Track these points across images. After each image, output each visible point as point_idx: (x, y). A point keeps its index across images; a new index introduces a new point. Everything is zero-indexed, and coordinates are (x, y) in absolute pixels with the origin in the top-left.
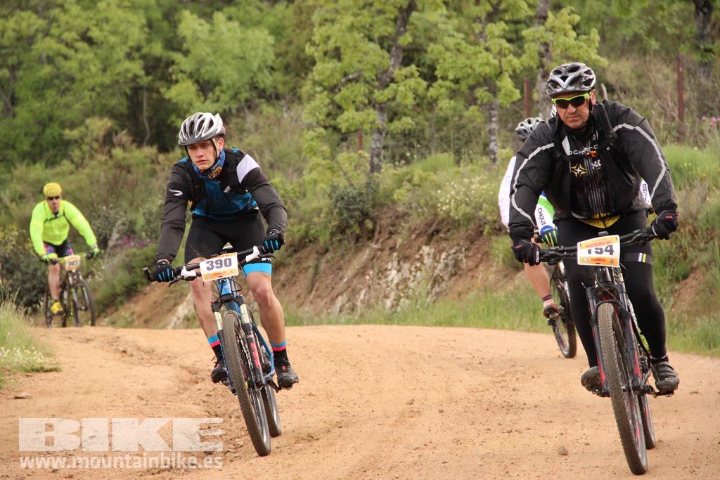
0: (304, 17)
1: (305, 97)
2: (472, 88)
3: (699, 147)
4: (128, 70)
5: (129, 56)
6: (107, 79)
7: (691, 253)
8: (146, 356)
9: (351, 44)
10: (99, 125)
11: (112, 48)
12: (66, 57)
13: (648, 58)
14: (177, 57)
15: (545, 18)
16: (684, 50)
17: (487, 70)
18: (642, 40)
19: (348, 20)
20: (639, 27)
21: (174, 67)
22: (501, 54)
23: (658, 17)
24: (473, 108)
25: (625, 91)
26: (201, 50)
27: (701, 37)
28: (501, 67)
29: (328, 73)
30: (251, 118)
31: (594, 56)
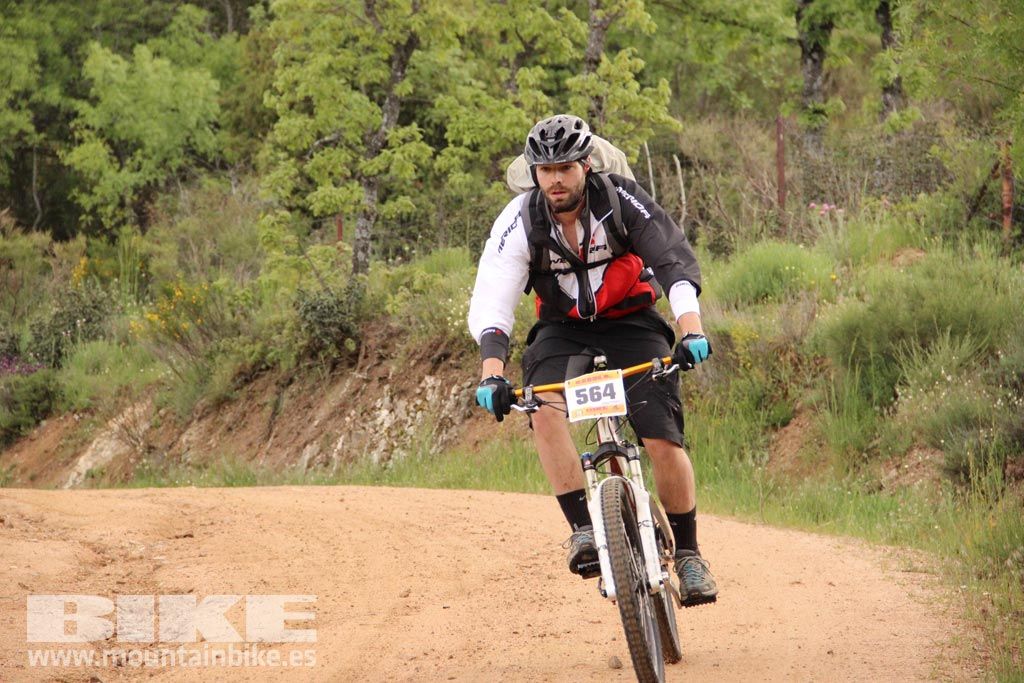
0: (261, 54)
1: (262, 166)
2: (495, 158)
3: (806, 245)
4: (10, 125)
5: (13, 105)
7: (794, 390)
8: (31, 527)
9: (328, 93)
13: (737, 120)
14: (81, 106)
15: (597, 62)
16: (785, 110)
18: (729, 96)
19: (323, 59)
21: (78, 121)
22: (536, 111)
23: (751, 65)
25: (705, 165)
26: (115, 98)
27: (810, 93)
29: (295, 132)
30: (185, 194)
31: (664, 116)
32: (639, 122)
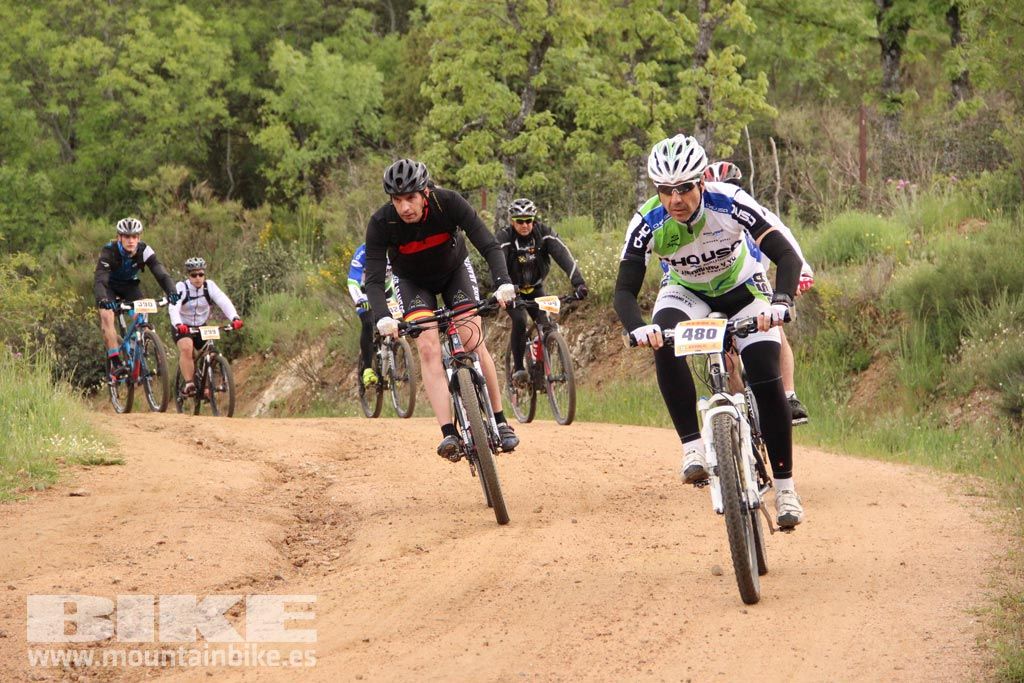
0: (419, 51)
1: (418, 146)
2: (617, 139)
3: (884, 214)
4: (209, 110)
5: (211, 93)
6: (184, 120)
7: (872, 340)
8: (225, 449)
9: (475, 83)
10: (174, 174)
11: (191, 82)
12: (136, 93)
13: (825, 108)
14: (268, 95)
15: (705, 58)
16: (867, 99)
17: (636, 118)
18: (817, 87)
19: (471, 55)
20: (816, 71)
21: (265, 107)
22: (652, 99)
23: (838, 60)
24: (618, 162)
25: (797, 146)
26: (296, 88)
27: (888, 84)
28: (651, 115)
29: (447, 116)
30: (354, 169)
31: (762, 104)
32: (740, 109)
